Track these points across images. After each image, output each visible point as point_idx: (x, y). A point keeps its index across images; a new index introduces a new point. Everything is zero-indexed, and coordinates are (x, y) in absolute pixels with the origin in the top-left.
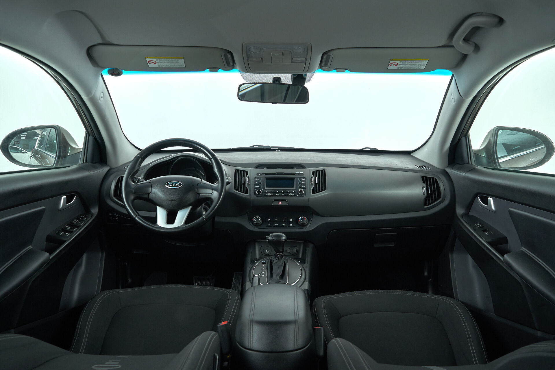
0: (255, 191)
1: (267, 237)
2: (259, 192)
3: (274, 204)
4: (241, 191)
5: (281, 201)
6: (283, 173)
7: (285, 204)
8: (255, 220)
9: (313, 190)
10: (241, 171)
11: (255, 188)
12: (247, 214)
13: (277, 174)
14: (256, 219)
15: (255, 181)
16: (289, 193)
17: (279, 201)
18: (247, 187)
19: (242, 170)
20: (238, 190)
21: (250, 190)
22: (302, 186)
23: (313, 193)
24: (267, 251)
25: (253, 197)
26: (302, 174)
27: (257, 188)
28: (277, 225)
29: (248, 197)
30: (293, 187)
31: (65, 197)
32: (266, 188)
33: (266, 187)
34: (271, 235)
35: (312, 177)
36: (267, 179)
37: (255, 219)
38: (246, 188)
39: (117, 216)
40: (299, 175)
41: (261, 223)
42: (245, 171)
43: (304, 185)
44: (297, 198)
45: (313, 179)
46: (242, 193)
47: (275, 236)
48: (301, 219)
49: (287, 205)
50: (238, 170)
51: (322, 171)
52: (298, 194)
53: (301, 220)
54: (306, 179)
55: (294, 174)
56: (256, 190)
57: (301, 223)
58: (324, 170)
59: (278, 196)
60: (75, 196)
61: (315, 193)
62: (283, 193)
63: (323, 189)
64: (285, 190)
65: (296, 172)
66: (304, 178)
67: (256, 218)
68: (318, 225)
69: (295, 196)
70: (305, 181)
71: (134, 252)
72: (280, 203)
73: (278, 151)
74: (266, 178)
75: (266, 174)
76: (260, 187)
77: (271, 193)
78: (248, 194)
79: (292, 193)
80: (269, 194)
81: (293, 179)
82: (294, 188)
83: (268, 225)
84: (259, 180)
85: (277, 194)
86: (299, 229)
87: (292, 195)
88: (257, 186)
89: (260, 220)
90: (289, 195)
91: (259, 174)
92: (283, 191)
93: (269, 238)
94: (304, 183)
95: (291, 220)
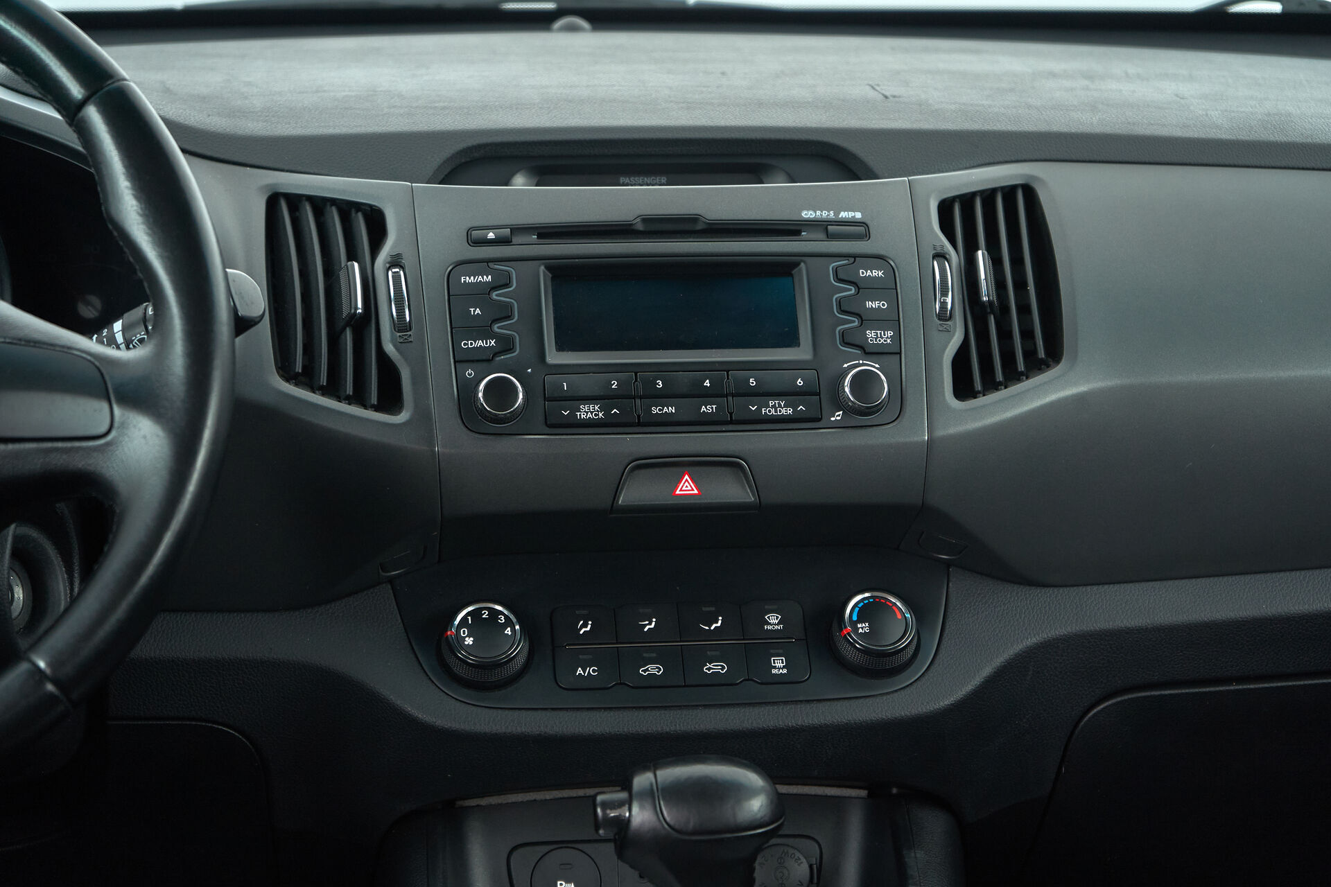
0: (466, 391)
1: (605, 805)
2: (501, 391)
3: (638, 492)
4: (332, 389)
5: (698, 465)
6: (694, 219)
7: (732, 491)
8: (469, 641)
9: (960, 362)
10: (320, 204)
11: (463, 359)
12: (391, 581)
13: (640, 227)
14: (477, 623)
15: (456, 297)
16: (764, 394)
17: (674, 465)
18: (389, 348)
19: (333, 202)
20: (306, 378)
21: (419, 379)
22: (871, 334)
23: (964, 390)
25: (450, 438)
26: (861, 230)
27: (484, 360)
28: (654, 669)
29: (408, 442)
30: (791, 340)
32: (554, 357)
33: (561, 346)
34: (642, 780)
35: (941, 256)
36: (562, 273)
37: (464, 632)
38: (384, 359)
40: (831, 237)
41: (521, 660)
42: (358, 206)
43: (879, 320)
44: (835, 437)
45: (951, 272)
46: (349, 400)
47: (677, 793)
48: (865, 612)
49: (751, 498)
50: (295, 201)
51: (1009, 192)
52: (838, 402)
53: (863, 627)
54: (892, 272)
55: (791, 229)
56: (470, 373)
57: (865, 651)
58: (1029, 192)
59: (665, 423)
61: (975, 394)
62: (707, 396)
63: (1042, 354)
64: (727, 367)
65: (807, 214)
66: (879, 259)
67: (475, 614)
68: (999, 661)
69: (812, 420)
70: (888, 288)
72: (687, 487)
73: (572, 29)
74: (548, 268)
75: (548, 233)
76: (506, 345)
77: (604, 398)
78: (403, 417)
79: (789, 394)
80: (588, 412)
81: (784, 268)
82: (801, 353)
83: (580, 671)
84: (494, 287)
85: (655, 410)
86: (846, 703)
87: (790, 411)
88: (480, 343)
89: (508, 631)
90: (759, 409)
91: (491, 235)
92: (707, 383)
93: (630, 811)
94: (883, 305)
95: (770, 627)
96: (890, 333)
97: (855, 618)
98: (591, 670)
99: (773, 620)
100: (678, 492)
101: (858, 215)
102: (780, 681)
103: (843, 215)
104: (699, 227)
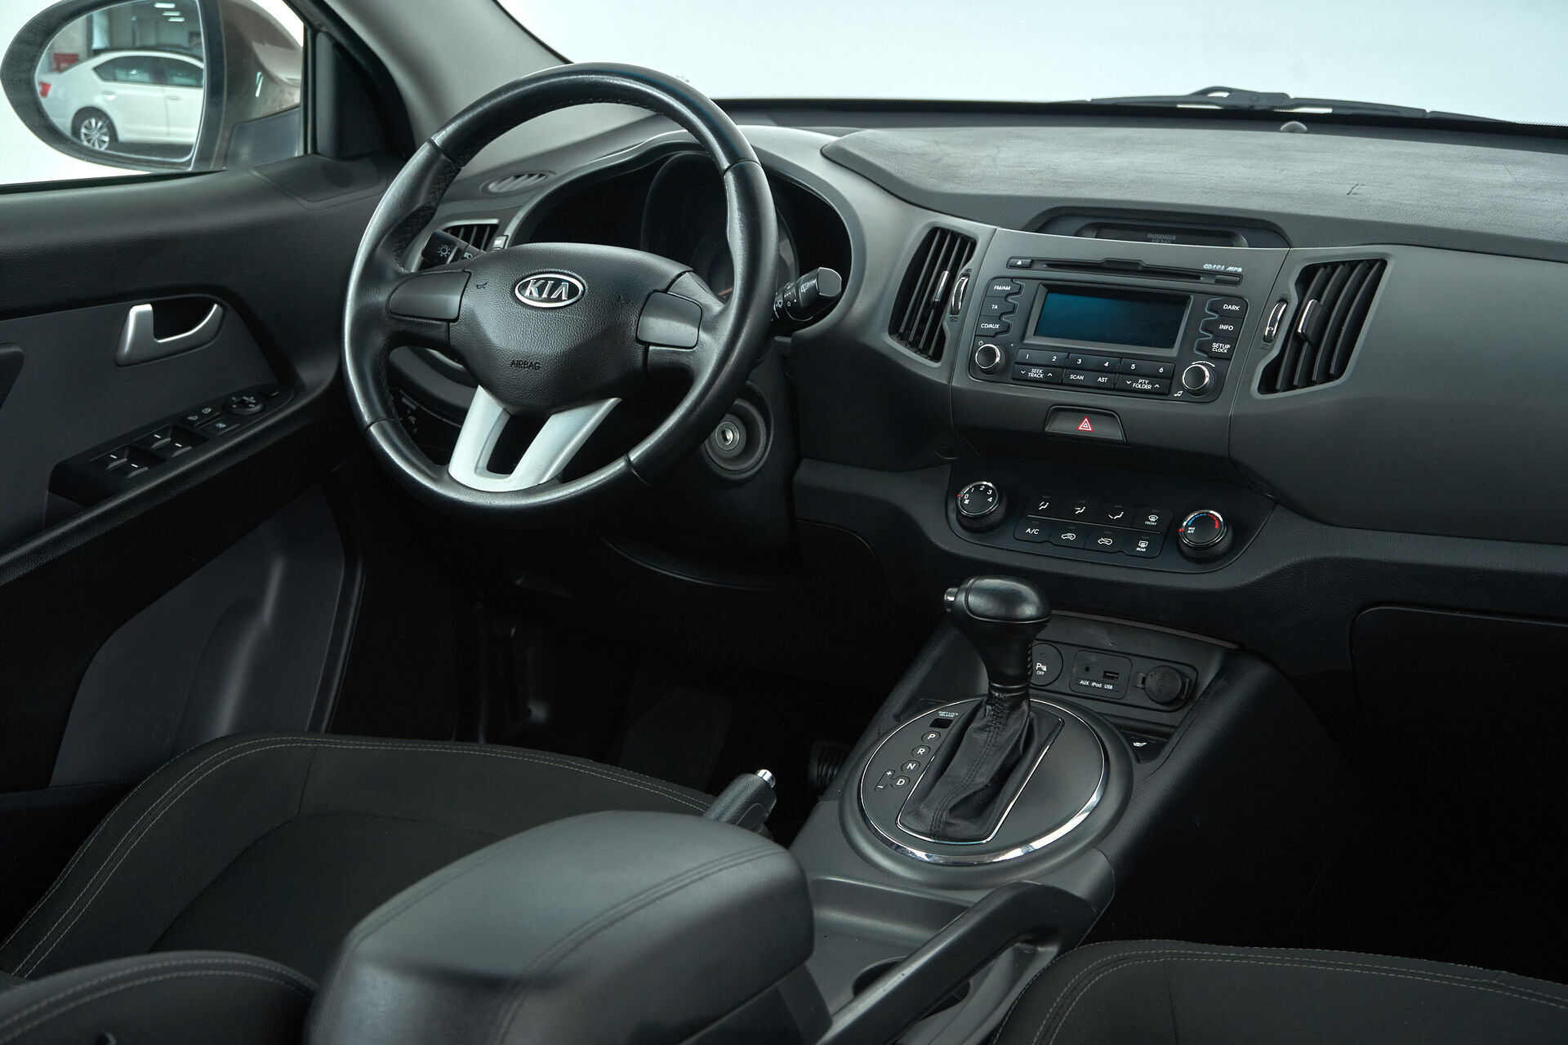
0: (974, 352)
2: (988, 355)
3: (1059, 426)
4: (913, 345)
5: (1094, 413)
6: (1137, 263)
7: (1112, 432)
8: (966, 502)
9: (1271, 369)
10: (953, 236)
11: (978, 334)
13: (1105, 265)
14: (975, 493)
15: (988, 297)
16: (1137, 375)
17: (1080, 411)
18: (947, 325)
19: (960, 234)
20: (902, 338)
21: (954, 344)
22: (1215, 345)
23: (1266, 387)
24: (1039, 665)
25: (961, 381)
26: (1235, 280)
27: (992, 336)
28: (1070, 536)
29: (940, 379)
30: (1169, 344)
31: (148, 308)
32: (1030, 339)
33: (1036, 333)
35: (1284, 300)
36: (1053, 289)
37: (967, 497)
38: (942, 329)
39: (414, 408)
40: (1218, 282)
41: (999, 516)
42: (969, 238)
43: (1224, 337)
44: (1177, 407)
45: (1285, 310)
46: (920, 352)
48: (1196, 522)
49: (1121, 438)
50: (944, 232)
51: (1368, 264)
52: (1180, 386)
53: (1191, 530)
54: (1245, 306)
55: (1194, 275)
56: (979, 342)
58: (1383, 265)
59: (1077, 385)
60: (215, 306)
61: (1276, 391)
62: (1103, 371)
63: (1332, 371)
64: (1121, 356)
65: (1207, 267)
66: (1238, 299)
67: (977, 487)
68: (1280, 566)
69: (1164, 394)
70: (1236, 319)
71: (518, 582)
72: (1085, 426)
74: (1046, 285)
75: (1055, 264)
76: (1006, 329)
77: (1046, 366)
78: (940, 364)
79: (1152, 376)
80: (1036, 373)
81: (1179, 301)
82: (1173, 353)
83: (1029, 530)
84: (1009, 294)
85: (1072, 377)
87: (1150, 387)
88: (991, 326)
89: (990, 500)
90: (1132, 384)
91: (1019, 263)
92: (1107, 364)
94: (1230, 328)
95: (1148, 523)
96: (1228, 346)
97: (1189, 524)
98: (1035, 531)
99: (1153, 518)
100: (1080, 428)
101: (1240, 270)
102: (1140, 555)
103: (1230, 269)
104: (1140, 268)
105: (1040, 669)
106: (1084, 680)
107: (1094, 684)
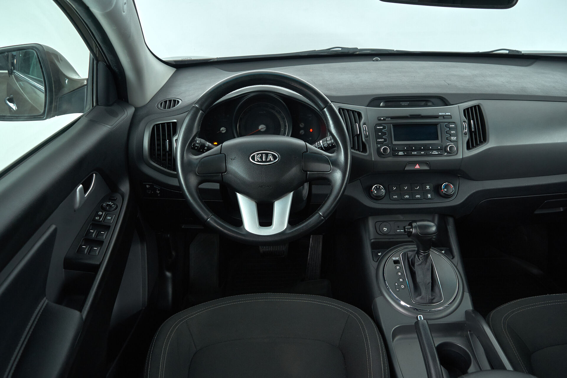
0: (378, 149)
1: (407, 228)
2: (385, 150)
3: (409, 168)
4: (353, 148)
5: (420, 163)
7: (425, 167)
8: (375, 192)
9: (468, 143)
10: (348, 110)
11: (378, 143)
12: (359, 179)
13: (409, 117)
14: (377, 189)
15: (377, 131)
16: (432, 150)
17: (415, 163)
18: (364, 140)
19: (351, 110)
21: (370, 147)
22: (452, 138)
23: (468, 148)
24: (384, 228)
25: (374, 157)
26: (450, 117)
27: (382, 144)
29: (368, 158)
30: (437, 138)
31: (81, 185)
32: (395, 143)
33: (395, 140)
34: (414, 224)
35: (465, 122)
36: (395, 126)
37: (374, 190)
38: (363, 143)
39: (159, 188)
40: (444, 118)
41: (384, 195)
42: (356, 111)
43: (454, 135)
44: (445, 158)
45: (465, 125)
46: (357, 150)
47: (420, 227)
48: (446, 187)
49: (429, 169)
51: (475, 106)
52: (446, 151)
53: (445, 190)
54: (456, 126)
55: (437, 117)
56: (379, 146)
57: (445, 194)
58: (479, 106)
59: (415, 155)
60: (94, 174)
61: (470, 149)
62: (422, 150)
63: (482, 140)
64: (426, 144)
65: (440, 114)
66: (454, 123)
67: (376, 187)
68: (469, 195)
69: (441, 155)
70: (455, 129)
72: (417, 167)
74: (393, 125)
75: (392, 118)
76: (385, 140)
77: (403, 151)
78: (367, 154)
79: (437, 150)
80: (401, 153)
81: (435, 125)
82: (439, 142)
83: (394, 197)
84: (383, 129)
85: (413, 153)
86: (441, 203)
87: (437, 153)
88: (381, 140)
89: (382, 190)
90: (432, 153)
91: (382, 119)
92: (422, 148)
93: (412, 230)
94: (454, 132)
95: (427, 189)
96: (455, 138)
97: (444, 188)
98: (396, 197)
99: (428, 187)
101: (449, 114)
102: (429, 199)
103: (447, 114)
104: (420, 116)
105: (385, 230)
106: (398, 230)
107: (401, 231)
